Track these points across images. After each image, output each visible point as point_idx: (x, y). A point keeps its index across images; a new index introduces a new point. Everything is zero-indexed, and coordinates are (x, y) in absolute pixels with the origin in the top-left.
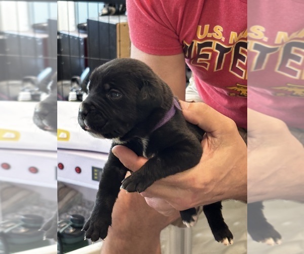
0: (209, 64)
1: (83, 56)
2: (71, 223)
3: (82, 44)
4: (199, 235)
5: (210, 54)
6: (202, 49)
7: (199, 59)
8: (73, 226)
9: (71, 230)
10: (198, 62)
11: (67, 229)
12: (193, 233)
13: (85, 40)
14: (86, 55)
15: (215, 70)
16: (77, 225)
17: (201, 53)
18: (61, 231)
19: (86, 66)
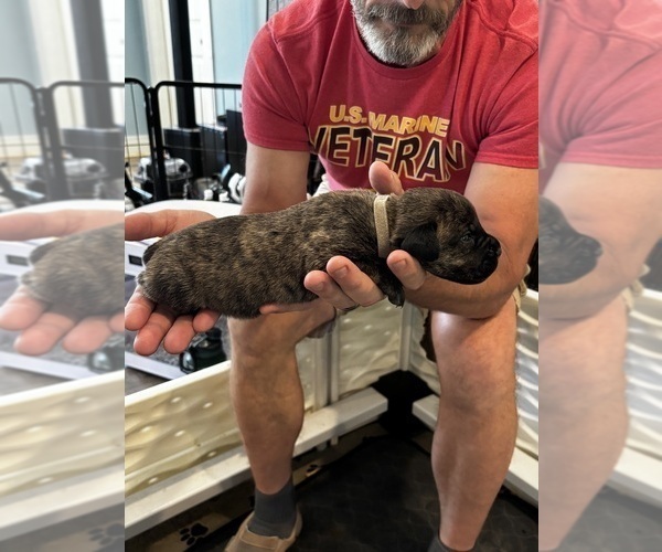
0: (348, 158)
1: (224, 151)
2: (206, 336)
3: (223, 137)
4: (347, 347)
5: (349, 143)
6: (338, 136)
7: (336, 151)
8: (208, 339)
9: (206, 345)
10: (335, 156)
11: (202, 343)
12: (340, 345)
13: (225, 133)
14: (227, 149)
15: (357, 166)
16: (212, 338)
17: (337, 142)
18: (195, 345)
19: (227, 162)
